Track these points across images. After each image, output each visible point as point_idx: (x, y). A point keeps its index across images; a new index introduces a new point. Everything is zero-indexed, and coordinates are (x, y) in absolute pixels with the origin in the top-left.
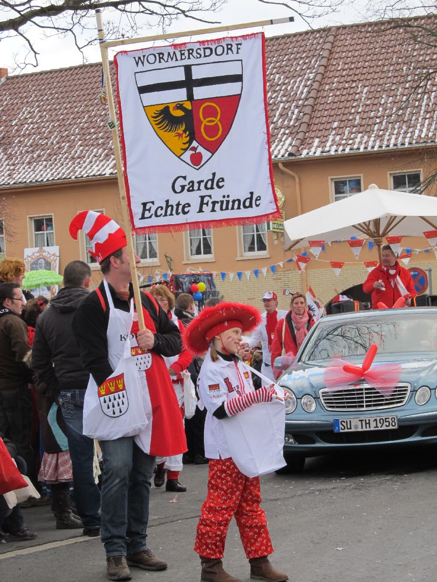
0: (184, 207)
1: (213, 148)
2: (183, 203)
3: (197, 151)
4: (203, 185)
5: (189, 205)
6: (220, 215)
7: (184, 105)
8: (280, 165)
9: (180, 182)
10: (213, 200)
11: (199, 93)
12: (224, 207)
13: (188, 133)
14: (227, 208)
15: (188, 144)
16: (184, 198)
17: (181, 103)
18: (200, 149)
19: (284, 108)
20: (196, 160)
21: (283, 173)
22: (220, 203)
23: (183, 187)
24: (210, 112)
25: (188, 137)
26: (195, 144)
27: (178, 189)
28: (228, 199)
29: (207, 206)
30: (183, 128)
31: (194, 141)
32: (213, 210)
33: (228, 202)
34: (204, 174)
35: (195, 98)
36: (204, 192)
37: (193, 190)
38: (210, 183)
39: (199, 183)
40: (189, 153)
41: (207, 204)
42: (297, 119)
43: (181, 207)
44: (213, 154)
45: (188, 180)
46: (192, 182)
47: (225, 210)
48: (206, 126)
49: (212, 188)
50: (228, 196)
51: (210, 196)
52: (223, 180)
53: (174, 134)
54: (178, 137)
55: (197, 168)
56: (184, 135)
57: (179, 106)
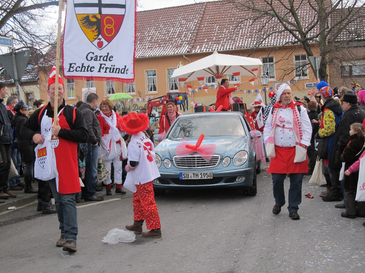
0: (91, 68)
1: (109, 40)
2: (91, 66)
3: (101, 41)
4: (102, 58)
5: (94, 68)
6: (109, 75)
7: (97, 16)
8: (184, 56)
9: (91, 55)
10: (106, 67)
11: (105, 11)
12: (111, 71)
13: (97, 30)
14: (113, 72)
15: (97, 36)
16: (92, 63)
17: (96, 15)
18: (103, 40)
20: (100, 45)
21: (185, 59)
22: (109, 69)
23: (92, 58)
24: (109, 22)
25: (97, 33)
26: (100, 37)
27: (89, 59)
28: (114, 67)
29: (103, 69)
30: (95, 28)
31: (100, 35)
32: (106, 72)
33: (114, 69)
34: (103, 53)
35: (103, 13)
36: (102, 62)
37: (97, 60)
38: (106, 57)
39: (100, 57)
40: (97, 41)
41: (103, 68)
42: (191, 38)
43: (89, 68)
44: (109, 43)
45: (95, 55)
46: (97, 56)
47: (112, 72)
48: (107, 29)
49: (106, 60)
50: (114, 66)
51: (105, 64)
52: (112, 57)
53: (90, 30)
54: (92, 32)
55: (100, 49)
56: (95, 31)
57: (94, 16)
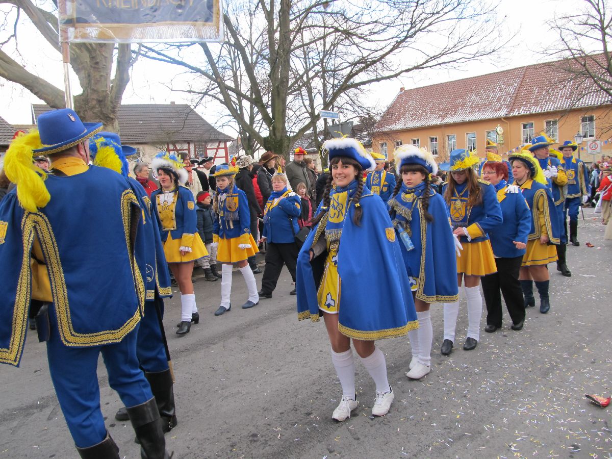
8: (502, 119)
19: (505, 98)
21: (503, 122)
42: (510, 102)
